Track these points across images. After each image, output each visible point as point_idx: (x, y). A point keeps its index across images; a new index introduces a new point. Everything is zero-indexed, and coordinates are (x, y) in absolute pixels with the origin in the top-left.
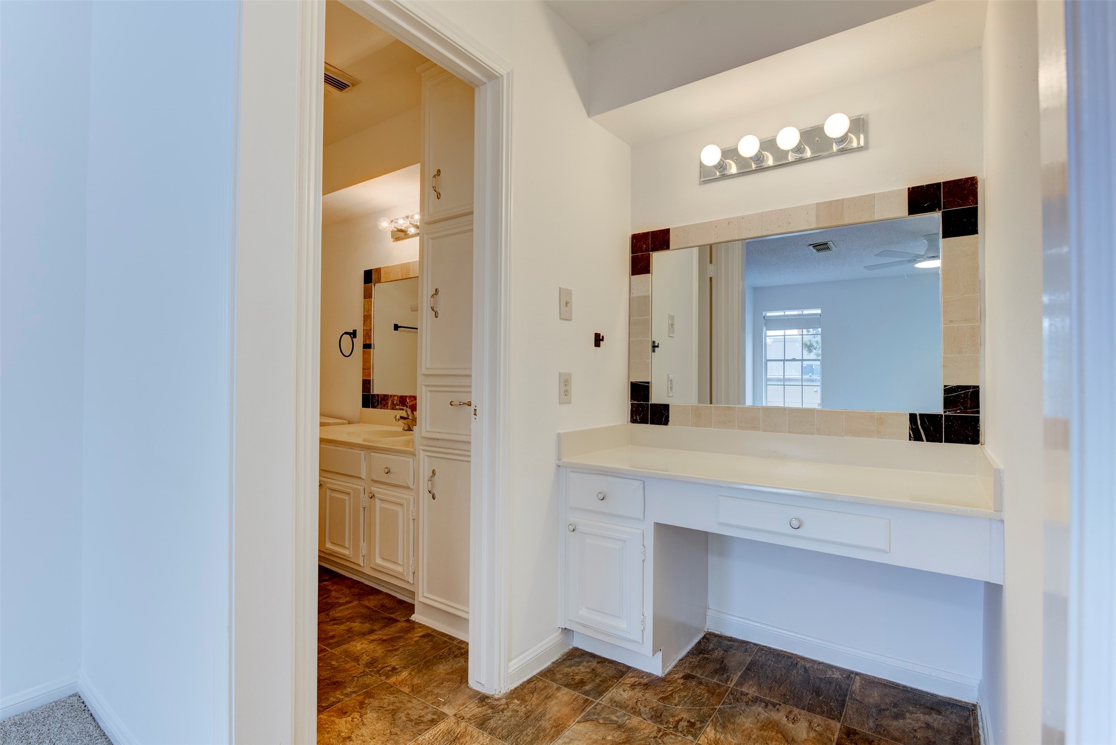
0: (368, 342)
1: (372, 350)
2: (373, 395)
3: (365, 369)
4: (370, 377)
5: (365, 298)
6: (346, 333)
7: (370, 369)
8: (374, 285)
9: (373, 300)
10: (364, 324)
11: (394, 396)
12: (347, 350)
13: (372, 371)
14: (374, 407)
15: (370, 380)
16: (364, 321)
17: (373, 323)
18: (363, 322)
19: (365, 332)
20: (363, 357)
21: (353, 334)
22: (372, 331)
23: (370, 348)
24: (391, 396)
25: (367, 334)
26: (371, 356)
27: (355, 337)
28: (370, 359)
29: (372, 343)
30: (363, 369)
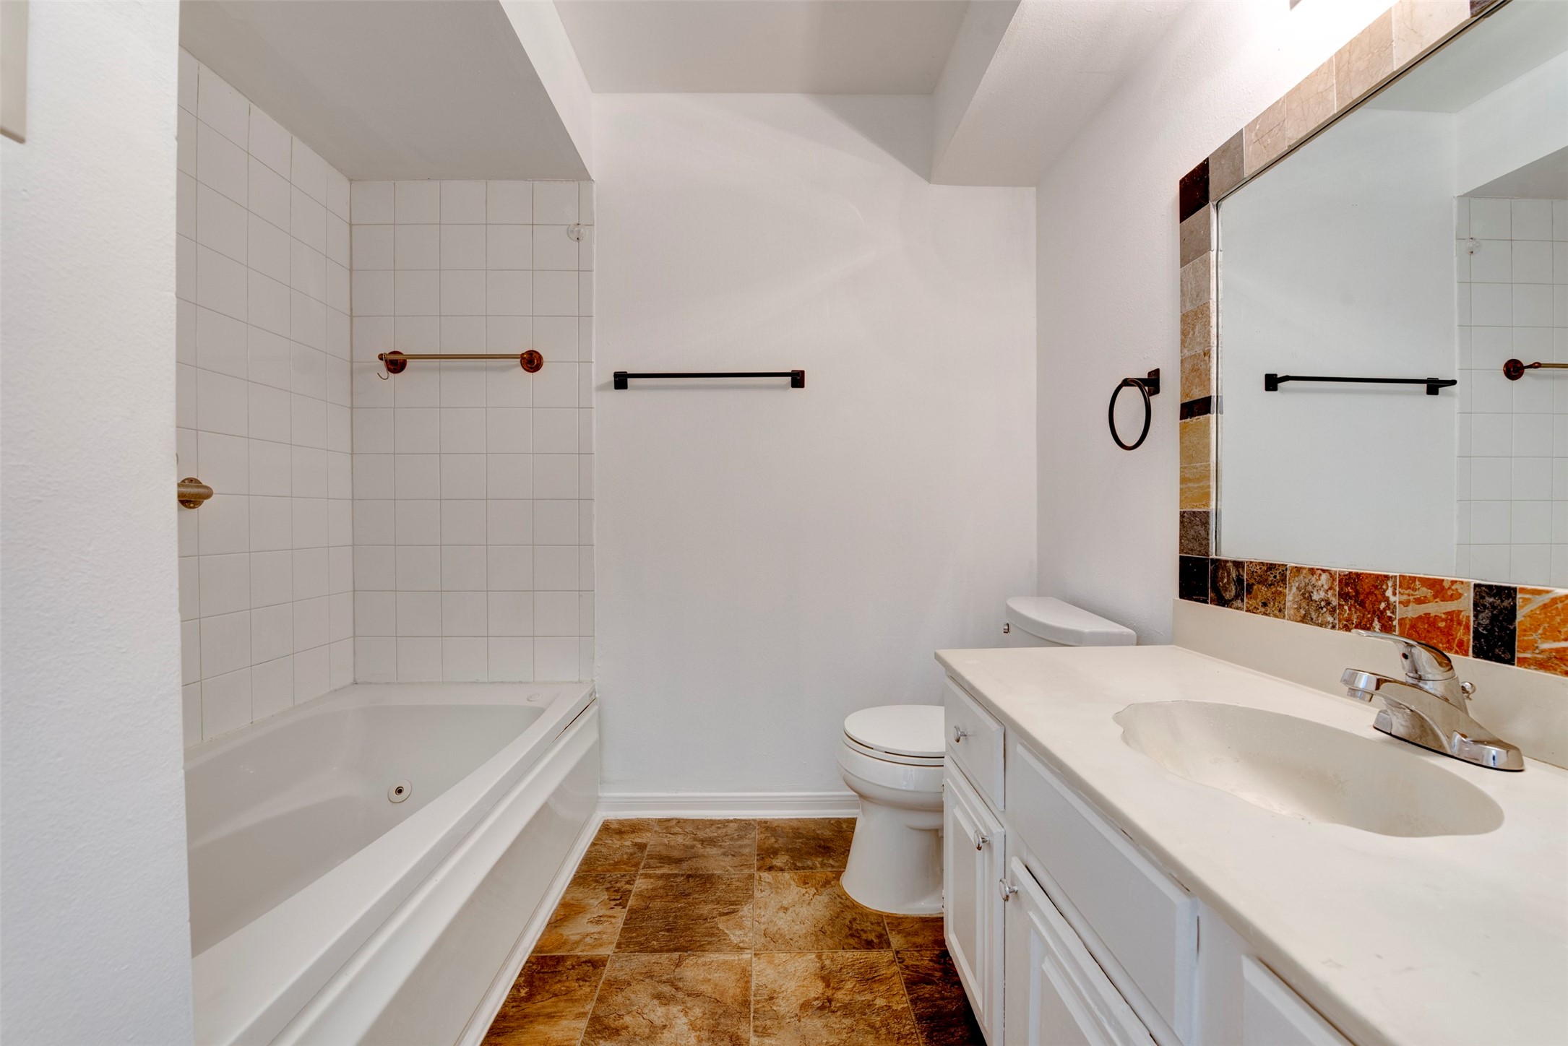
0: (1197, 394)
1: (1213, 417)
2: (1219, 564)
3: (1190, 480)
4: (1207, 505)
5: (1184, 261)
6: (1126, 383)
7: (1208, 477)
8: (1217, 207)
9: (1213, 254)
10: (1183, 342)
11: (1312, 571)
12: (1129, 429)
13: (1213, 484)
14: (1222, 602)
15: (1207, 514)
16: (1184, 334)
17: (1214, 331)
18: (1178, 337)
19: (1188, 366)
20: (1181, 442)
21: (1151, 384)
22: (1214, 355)
23: (1208, 411)
24: (1298, 570)
25: (1195, 369)
26: (1207, 436)
27: (1156, 390)
28: (1208, 446)
29: (1214, 394)
30: (1183, 480)
